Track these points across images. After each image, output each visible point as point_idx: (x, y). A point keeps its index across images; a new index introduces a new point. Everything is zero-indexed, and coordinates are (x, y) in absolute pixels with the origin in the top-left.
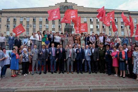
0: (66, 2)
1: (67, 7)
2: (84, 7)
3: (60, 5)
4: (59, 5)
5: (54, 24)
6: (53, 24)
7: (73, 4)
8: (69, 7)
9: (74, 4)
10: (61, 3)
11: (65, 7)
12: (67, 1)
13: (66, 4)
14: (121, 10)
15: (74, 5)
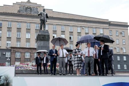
0: (29, 2)
1: (30, 8)
2: (53, 11)
3: (20, 5)
4: (18, 5)
5: (11, 31)
6: (8, 31)
7: (38, 5)
8: (33, 9)
9: (40, 6)
10: (22, 2)
11: (27, 8)
14: (99, 19)
15: (40, 7)
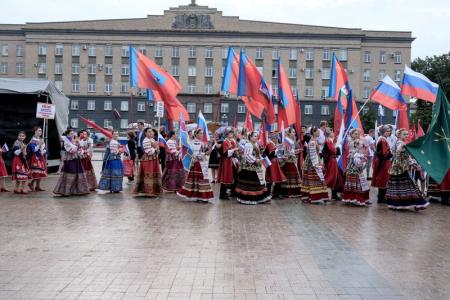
0: (193, 5)
1: (196, 17)
3: (176, 13)
4: (174, 13)
7: (210, 9)
8: (200, 18)
9: (214, 11)
10: (180, 7)
11: (190, 18)
12: (196, 3)
13: (192, 11)
15: (213, 13)
